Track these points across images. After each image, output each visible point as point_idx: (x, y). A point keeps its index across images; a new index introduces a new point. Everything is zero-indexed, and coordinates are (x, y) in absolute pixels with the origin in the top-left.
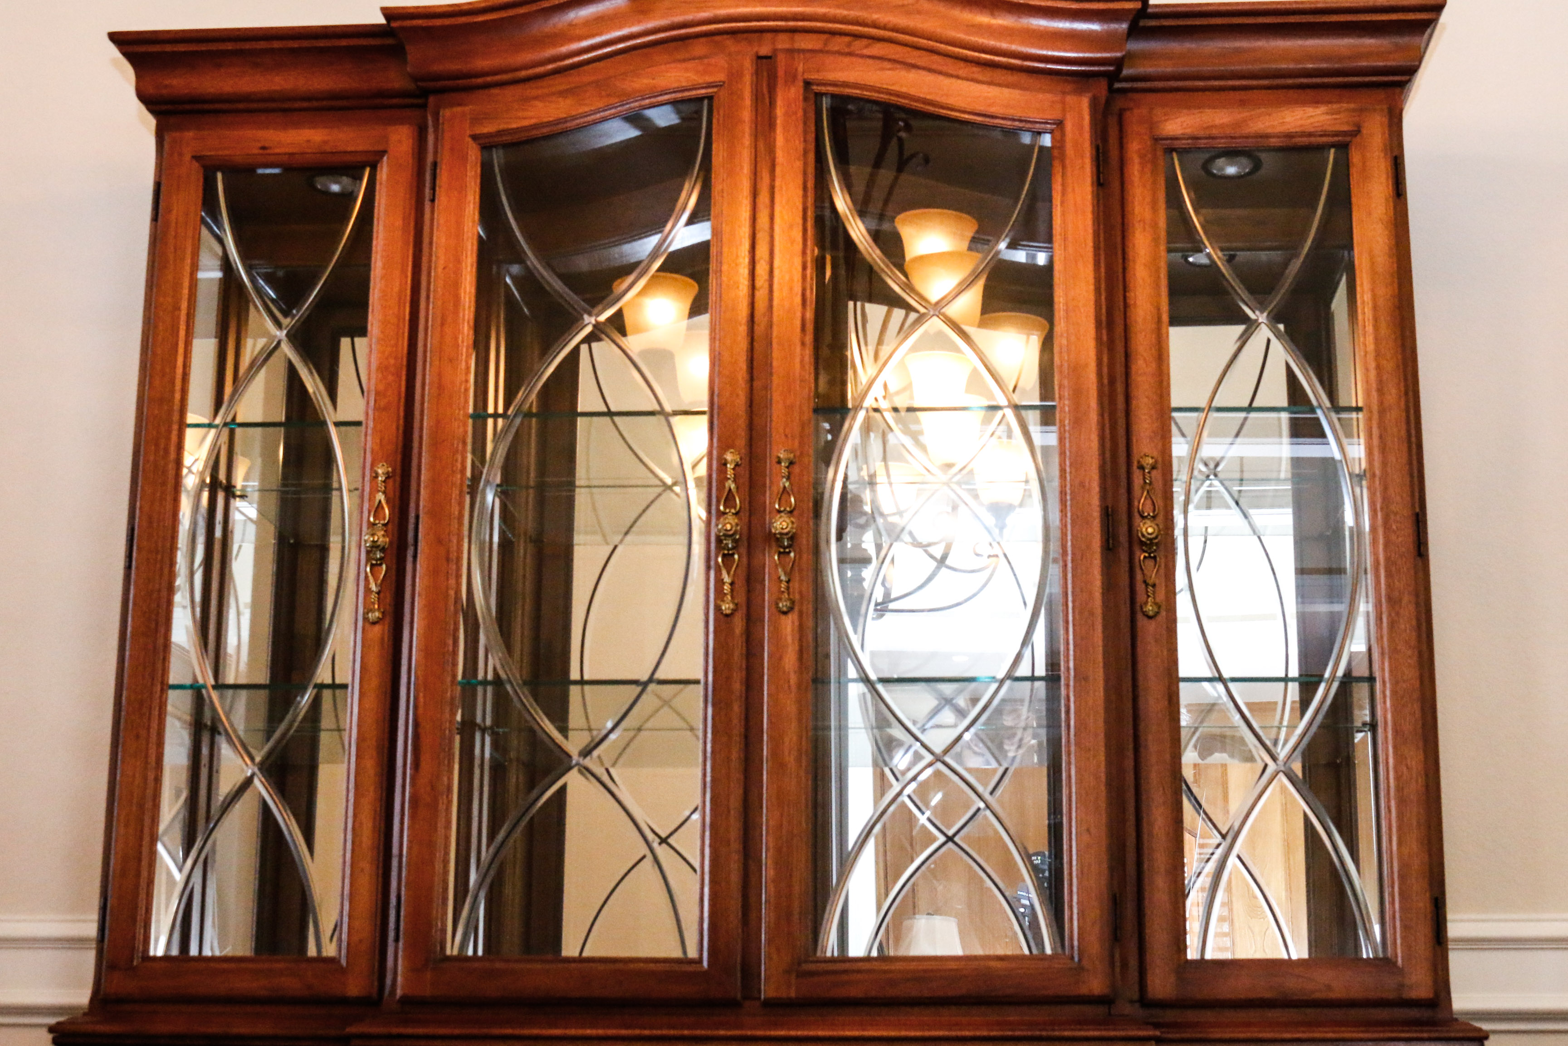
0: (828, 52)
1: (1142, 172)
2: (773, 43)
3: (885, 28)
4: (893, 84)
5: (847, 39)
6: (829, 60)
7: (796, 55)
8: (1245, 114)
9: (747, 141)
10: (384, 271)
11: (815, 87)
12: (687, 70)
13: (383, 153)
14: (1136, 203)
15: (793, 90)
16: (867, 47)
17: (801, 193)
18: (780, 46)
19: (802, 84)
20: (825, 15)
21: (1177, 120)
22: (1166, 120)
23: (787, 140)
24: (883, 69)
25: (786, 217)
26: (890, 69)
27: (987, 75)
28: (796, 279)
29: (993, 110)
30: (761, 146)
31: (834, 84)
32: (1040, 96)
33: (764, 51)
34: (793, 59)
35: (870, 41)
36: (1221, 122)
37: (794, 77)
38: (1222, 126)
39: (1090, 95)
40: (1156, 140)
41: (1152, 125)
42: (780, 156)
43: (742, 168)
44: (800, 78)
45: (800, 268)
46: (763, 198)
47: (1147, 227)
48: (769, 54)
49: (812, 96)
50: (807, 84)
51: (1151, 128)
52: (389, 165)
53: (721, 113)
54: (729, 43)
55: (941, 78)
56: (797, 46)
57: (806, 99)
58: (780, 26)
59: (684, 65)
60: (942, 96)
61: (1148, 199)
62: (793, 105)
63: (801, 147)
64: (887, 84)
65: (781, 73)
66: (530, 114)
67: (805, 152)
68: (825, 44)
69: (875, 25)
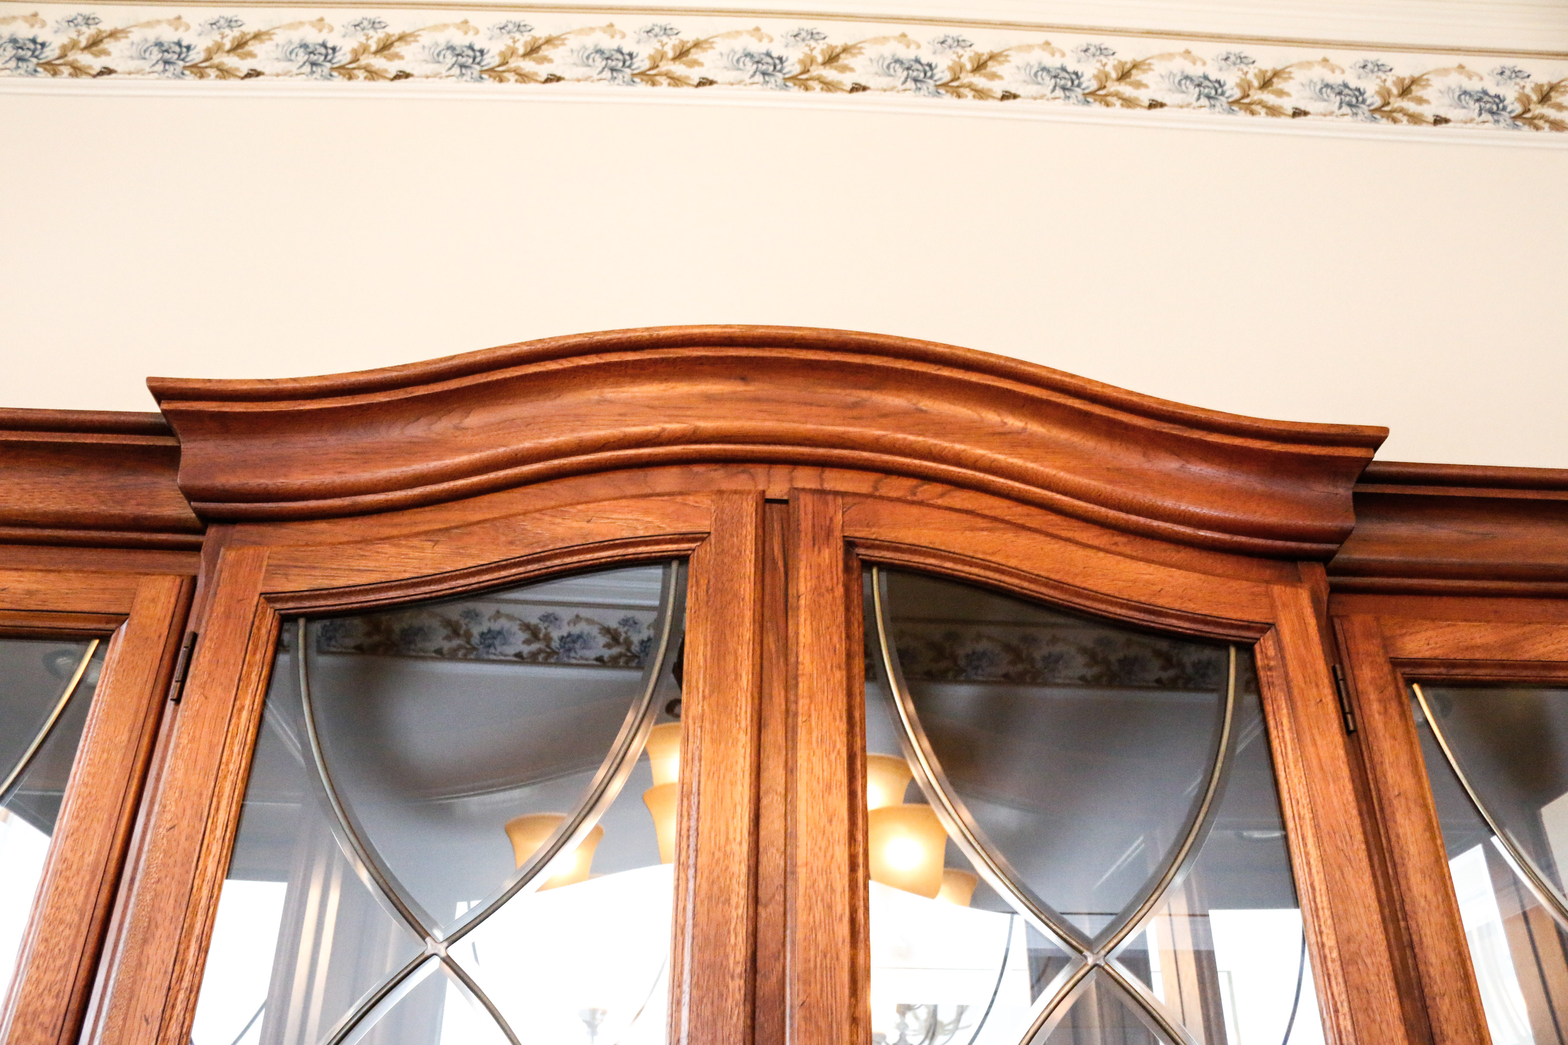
0: (882, 498)
1: (1385, 712)
2: (791, 480)
3: (975, 466)
4: (993, 554)
5: (911, 482)
6: (885, 510)
7: (830, 498)
8: (1513, 632)
9: (747, 632)
10: (76, 823)
11: (862, 551)
12: (647, 512)
13: (121, 618)
14: (1387, 765)
15: (826, 553)
16: (942, 495)
17: (843, 727)
18: (799, 484)
19: (840, 544)
20: (877, 439)
21: (1419, 636)
22: (1402, 635)
23: (817, 634)
24: (973, 529)
25: (817, 770)
26: (986, 529)
27: (1138, 547)
28: (839, 889)
29: (1161, 601)
30: (771, 642)
31: (895, 547)
32: (1235, 584)
33: (777, 489)
34: (826, 503)
35: (947, 487)
36: (1483, 641)
37: (829, 533)
38: (1485, 647)
39: (1307, 586)
40: (1396, 663)
41: (1387, 643)
42: (806, 660)
43: (738, 677)
44: (838, 534)
45: (845, 869)
46: (775, 733)
47: (1412, 806)
48: (785, 498)
49: (855, 564)
50: (850, 544)
51: (1385, 647)
52: (127, 639)
53: (703, 582)
54: (718, 476)
55: (1072, 547)
56: (827, 486)
57: (847, 569)
58: (802, 454)
59: (643, 503)
60: (1076, 575)
61: (1404, 759)
62: (828, 577)
63: (841, 647)
64: (984, 553)
65: (806, 524)
66: (371, 565)
67: (849, 656)
68: (876, 488)
69: (958, 461)
